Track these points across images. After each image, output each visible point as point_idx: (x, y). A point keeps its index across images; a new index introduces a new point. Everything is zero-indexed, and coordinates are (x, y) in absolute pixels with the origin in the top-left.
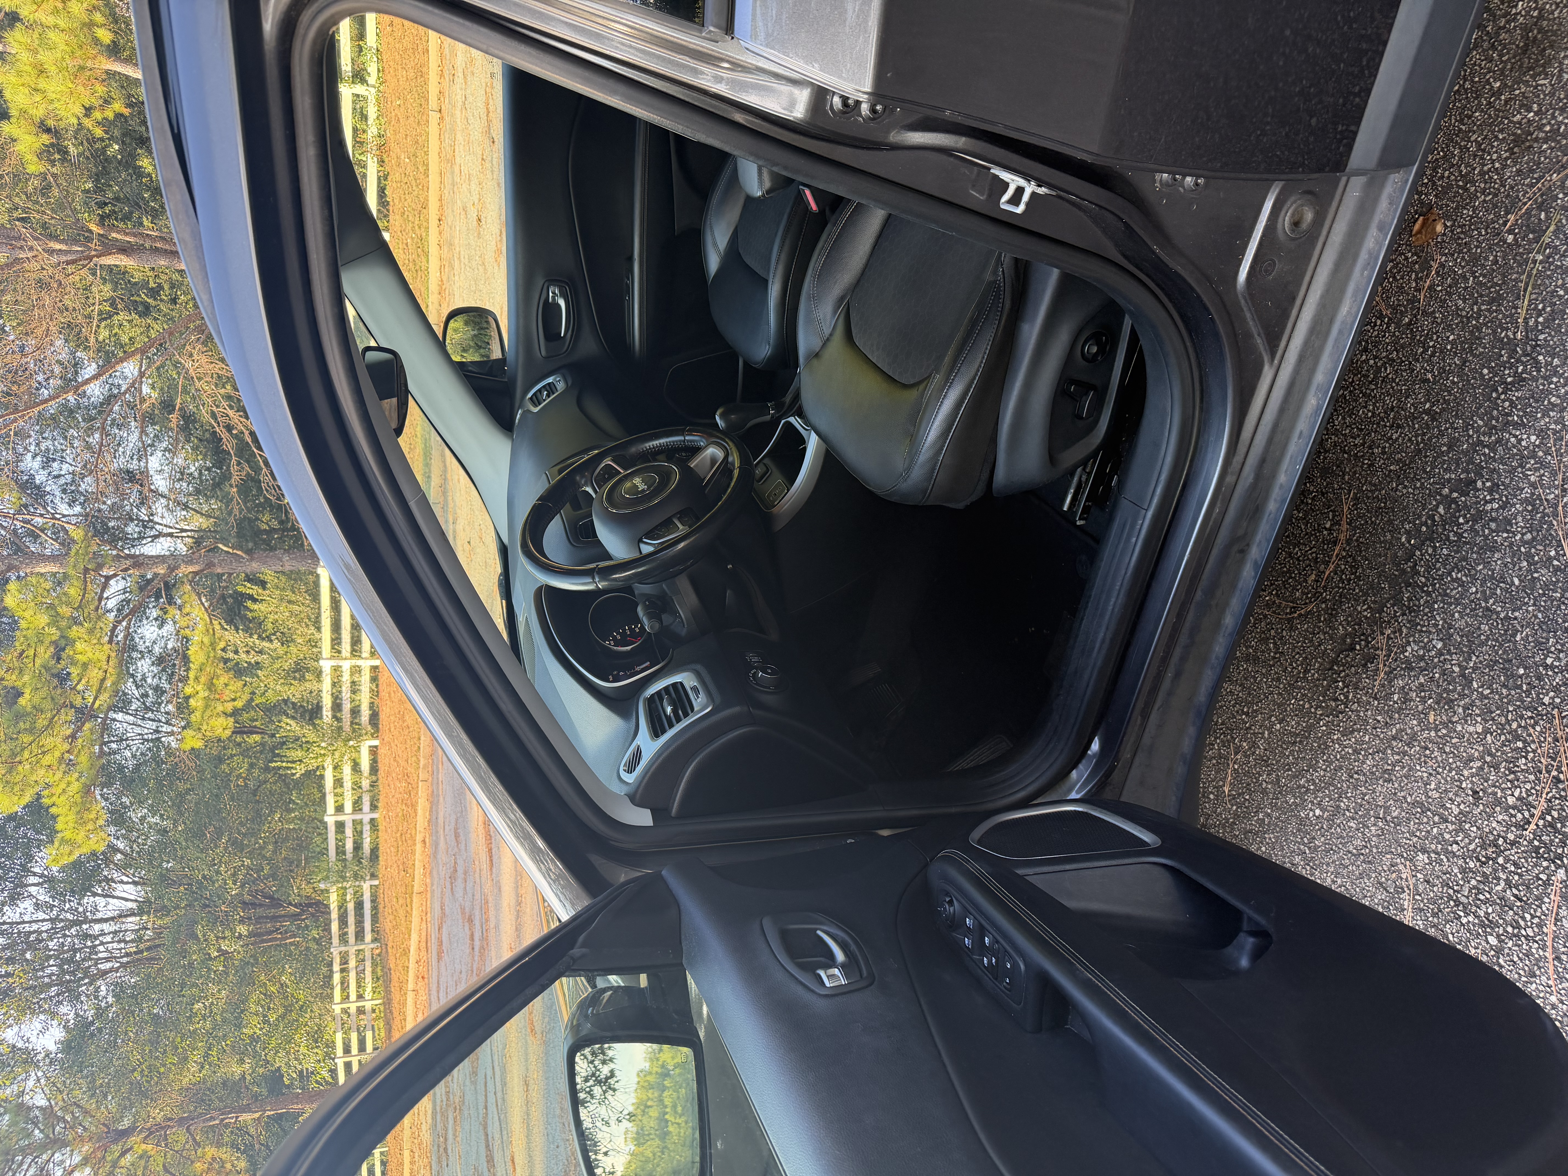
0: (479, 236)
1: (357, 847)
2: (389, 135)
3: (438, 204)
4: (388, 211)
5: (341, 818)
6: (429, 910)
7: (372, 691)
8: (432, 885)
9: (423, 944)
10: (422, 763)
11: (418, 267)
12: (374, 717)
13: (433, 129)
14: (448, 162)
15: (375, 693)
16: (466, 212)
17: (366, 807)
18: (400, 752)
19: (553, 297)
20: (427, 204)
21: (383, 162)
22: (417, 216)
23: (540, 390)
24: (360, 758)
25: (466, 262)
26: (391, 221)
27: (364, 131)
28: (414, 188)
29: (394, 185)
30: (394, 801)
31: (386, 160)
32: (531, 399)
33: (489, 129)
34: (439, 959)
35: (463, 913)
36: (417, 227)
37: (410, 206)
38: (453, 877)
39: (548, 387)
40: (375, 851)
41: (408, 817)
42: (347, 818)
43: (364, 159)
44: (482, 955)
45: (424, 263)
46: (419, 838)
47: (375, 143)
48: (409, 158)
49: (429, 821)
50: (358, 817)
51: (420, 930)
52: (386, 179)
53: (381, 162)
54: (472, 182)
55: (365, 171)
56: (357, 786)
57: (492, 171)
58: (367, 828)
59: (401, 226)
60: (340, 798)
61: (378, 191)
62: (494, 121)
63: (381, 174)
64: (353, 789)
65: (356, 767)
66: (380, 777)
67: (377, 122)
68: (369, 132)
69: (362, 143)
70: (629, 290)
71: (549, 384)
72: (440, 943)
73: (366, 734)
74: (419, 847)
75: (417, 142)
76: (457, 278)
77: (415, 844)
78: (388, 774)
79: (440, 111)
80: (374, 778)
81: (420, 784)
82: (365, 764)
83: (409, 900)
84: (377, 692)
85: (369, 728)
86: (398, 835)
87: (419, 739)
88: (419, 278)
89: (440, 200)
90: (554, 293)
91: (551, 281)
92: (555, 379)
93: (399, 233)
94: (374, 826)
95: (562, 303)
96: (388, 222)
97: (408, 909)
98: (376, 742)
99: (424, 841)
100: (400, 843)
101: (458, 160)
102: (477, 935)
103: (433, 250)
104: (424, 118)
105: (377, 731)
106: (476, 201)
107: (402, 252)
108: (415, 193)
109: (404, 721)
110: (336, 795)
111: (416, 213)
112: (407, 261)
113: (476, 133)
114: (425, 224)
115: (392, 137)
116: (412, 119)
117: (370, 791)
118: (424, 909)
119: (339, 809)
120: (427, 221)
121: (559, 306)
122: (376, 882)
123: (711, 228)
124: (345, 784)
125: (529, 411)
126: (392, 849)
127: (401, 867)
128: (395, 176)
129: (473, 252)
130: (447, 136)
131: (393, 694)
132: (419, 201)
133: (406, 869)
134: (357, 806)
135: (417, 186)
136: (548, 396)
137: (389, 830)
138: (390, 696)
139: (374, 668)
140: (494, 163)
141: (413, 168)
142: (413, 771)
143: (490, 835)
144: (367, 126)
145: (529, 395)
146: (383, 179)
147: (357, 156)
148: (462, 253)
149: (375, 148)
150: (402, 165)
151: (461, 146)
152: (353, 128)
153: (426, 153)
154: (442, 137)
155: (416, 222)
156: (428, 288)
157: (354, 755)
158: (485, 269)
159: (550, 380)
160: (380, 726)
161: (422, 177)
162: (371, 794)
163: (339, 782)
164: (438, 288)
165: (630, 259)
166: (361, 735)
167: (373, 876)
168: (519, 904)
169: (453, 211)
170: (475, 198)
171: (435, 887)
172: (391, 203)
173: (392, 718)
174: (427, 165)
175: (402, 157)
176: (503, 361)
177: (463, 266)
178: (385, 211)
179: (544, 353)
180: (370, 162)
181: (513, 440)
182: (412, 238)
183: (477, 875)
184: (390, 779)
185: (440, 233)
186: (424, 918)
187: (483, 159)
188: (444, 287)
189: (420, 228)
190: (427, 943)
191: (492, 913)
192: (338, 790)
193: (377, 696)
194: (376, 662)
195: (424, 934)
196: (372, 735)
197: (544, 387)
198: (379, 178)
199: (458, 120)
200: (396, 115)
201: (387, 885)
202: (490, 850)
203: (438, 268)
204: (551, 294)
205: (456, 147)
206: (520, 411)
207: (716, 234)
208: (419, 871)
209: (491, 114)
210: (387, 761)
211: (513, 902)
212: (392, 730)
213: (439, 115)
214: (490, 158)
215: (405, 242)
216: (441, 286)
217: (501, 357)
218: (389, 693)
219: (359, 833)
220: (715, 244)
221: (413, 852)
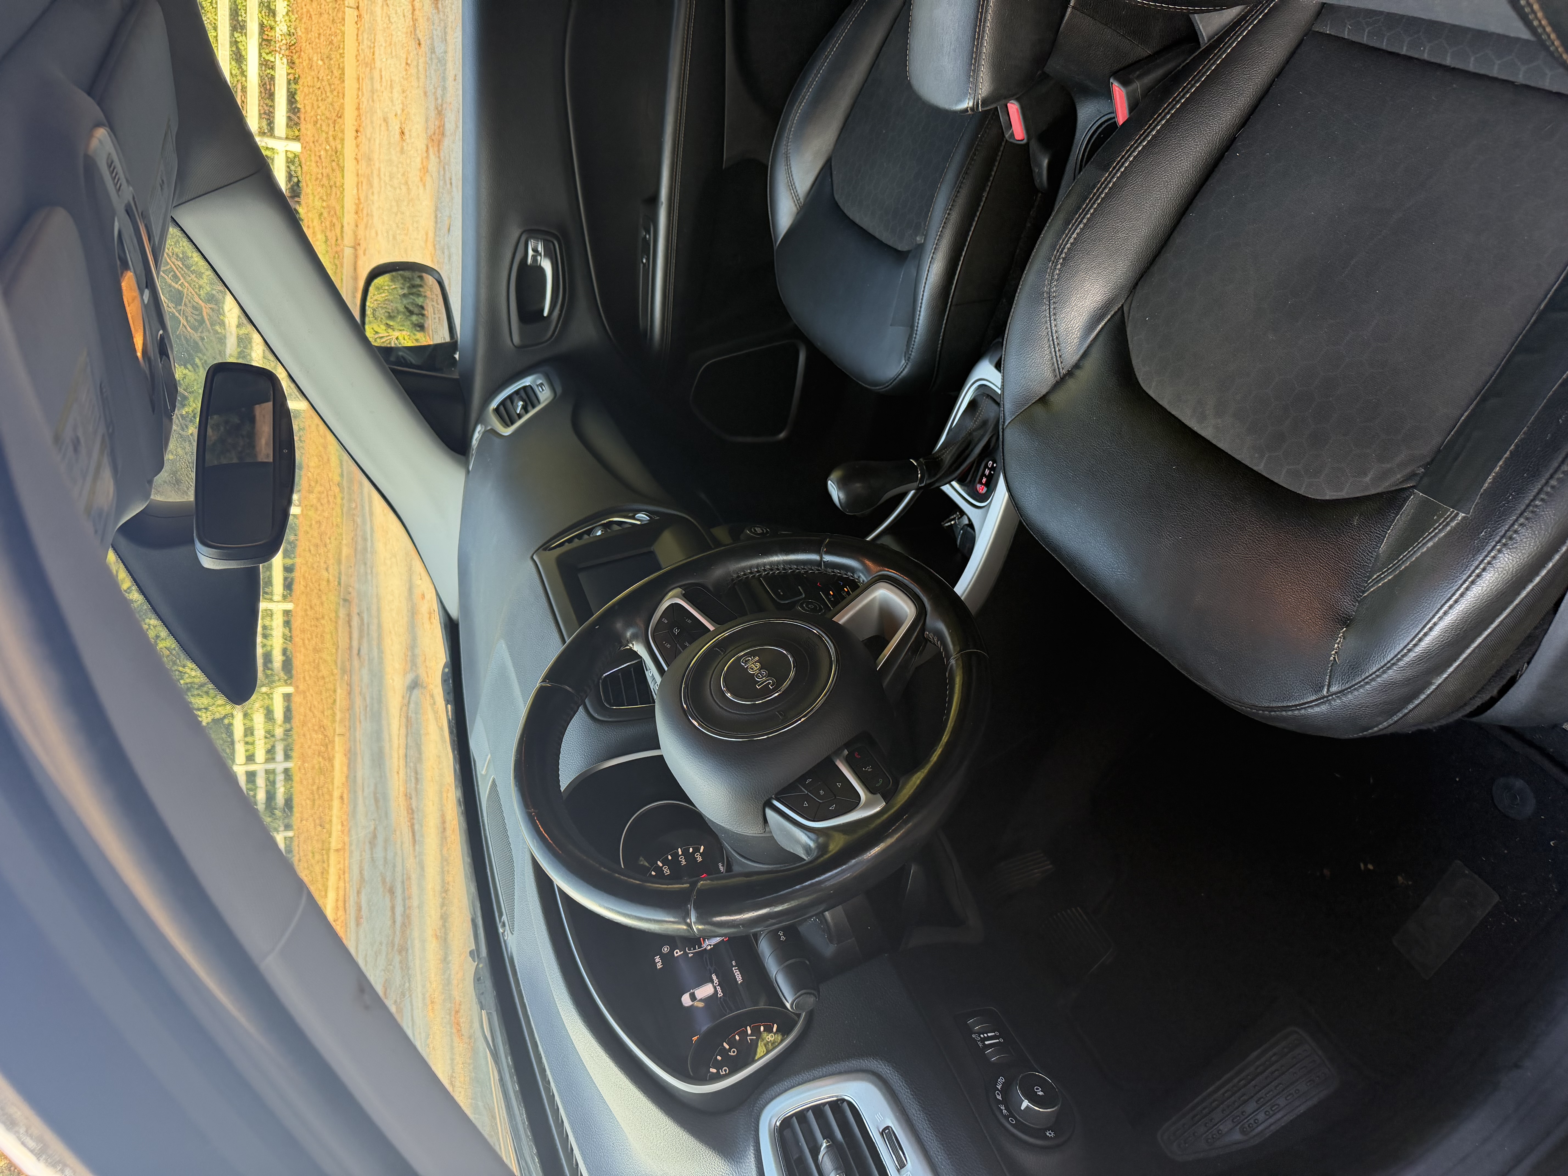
0: (402, 151)
1: (271, 797)
2: (300, 33)
3: (356, 113)
4: (299, 118)
5: (252, 767)
6: (347, 870)
7: (285, 637)
8: (351, 844)
9: (341, 904)
10: (338, 717)
11: (332, 183)
12: (287, 665)
13: (350, 28)
14: (366, 67)
15: (288, 638)
16: (387, 123)
17: (280, 755)
18: (316, 703)
19: (534, 258)
20: (343, 113)
21: (294, 63)
22: (332, 126)
23: (510, 398)
24: (272, 705)
25: (387, 179)
26: (303, 130)
27: (272, 28)
28: (328, 94)
29: (306, 90)
30: (310, 752)
31: (297, 61)
32: (497, 410)
33: (415, 30)
34: (358, 924)
35: (384, 882)
36: (331, 138)
37: (323, 114)
38: (373, 842)
39: (522, 393)
40: (289, 803)
41: (325, 772)
42: (259, 766)
43: (272, 59)
44: (403, 932)
45: (339, 179)
46: (336, 794)
47: (284, 42)
48: (322, 60)
49: (347, 777)
50: (271, 766)
51: (338, 888)
52: (296, 83)
53: (291, 64)
54: (395, 90)
55: (272, 73)
56: (270, 734)
57: (418, 78)
58: (280, 778)
59: (313, 136)
60: (250, 747)
61: (288, 96)
62: (421, 20)
63: (291, 77)
64: (266, 737)
65: (269, 714)
66: (294, 725)
67: (287, 18)
68: (277, 29)
69: (269, 41)
70: (648, 249)
71: (525, 388)
72: (359, 909)
73: (279, 680)
74: (336, 803)
75: (331, 43)
76: (376, 197)
77: (332, 800)
78: (304, 724)
79: (358, 8)
80: (288, 726)
81: (337, 739)
82: (279, 713)
83: (325, 857)
84: (291, 637)
85: (282, 674)
86: (315, 788)
87: (335, 691)
88: (334, 195)
89: (358, 109)
90: (535, 250)
91: (532, 232)
92: (534, 381)
93: (311, 144)
94: (289, 776)
95: (547, 265)
96: (299, 131)
97: (325, 865)
98: (289, 690)
99: (342, 798)
100: (317, 797)
101: (378, 64)
102: (399, 910)
103: (349, 164)
104: (340, 15)
105: (290, 677)
106: (399, 112)
107: (314, 165)
108: (330, 100)
109: (319, 671)
110: (247, 743)
111: (330, 122)
112: (320, 176)
113: (399, 33)
114: (340, 135)
115: (303, 36)
116: (326, 16)
117: (283, 740)
118: (342, 866)
119: (250, 758)
120: (343, 131)
121: (541, 270)
122: (290, 834)
123: (787, 159)
124: (256, 733)
125: (493, 432)
126: (308, 802)
127: (318, 822)
128: (306, 80)
129: (395, 169)
130: (366, 36)
131: (307, 642)
132: (334, 109)
133: (323, 824)
134: (271, 752)
135: (332, 91)
136: (525, 409)
137: (305, 782)
138: (304, 643)
139: (287, 613)
140: (420, 68)
141: (327, 72)
142: (329, 724)
143: (412, 809)
144: (275, 22)
145: (494, 404)
146: (293, 81)
147: (264, 55)
148: (383, 170)
149: (284, 47)
150: (314, 67)
151: (382, 48)
152: (260, 24)
153: (342, 55)
154: (360, 38)
155: (331, 133)
156: (343, 207)
157: (267, 702)
158: (408, 189)
159: (527, 381)
160: (294, 672)
161: (337, 82)
162: (285, 742)
163: (249, 731)
164: (354, 207)
165: (653, 200)
166: (274, 682)
167: (288, 827)
168: (446, 891)
169: (372, 122)
170: (398, 108)
171: (353, 847)
172: (303, 110)
173: (307, 667)
174: (343, 69)
175: (315, 59)
176: (453, 346)
177: (383, 184)
178: (296, 119)
179: (516, 339)
180: (278, 63)
181: (468, 472)
182: (326, 150)
183: (398, 846)
184: (305, 729)
185: (357, 146)
186: (342, 876)
187: (407, 64)
188: (361, 206)
189: (334, 139)
190: (345, 902)
191: (415, 890)
192: (249, 739)
193: (290, 641)
194: (289, 606)
195: (341, 893)
196: (285, 681)
197: (517, 392)
198: (289, 82)
199: (379, 19)
200: (308, 11)
201: (302, 838)
202: (412, 825)
203: (355, 184)
204: (531, 253)
205: (376, 49)
206: (479, 428)
207: (794, 170)
208: (336, 828)
209: (417, 12)
210: (302, 710)
211: (438, 888)
212: (307, 678)
213: (356, 13)
214: (415, 63)
215: (318, 154)
216: (357, 205)
217: (448, 339)
218: (303, 640)
219: (271, 783)
220: (791, 186)
221: (330, 808)
